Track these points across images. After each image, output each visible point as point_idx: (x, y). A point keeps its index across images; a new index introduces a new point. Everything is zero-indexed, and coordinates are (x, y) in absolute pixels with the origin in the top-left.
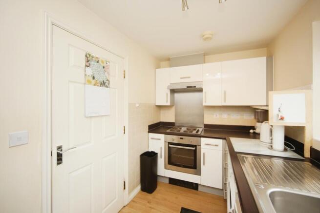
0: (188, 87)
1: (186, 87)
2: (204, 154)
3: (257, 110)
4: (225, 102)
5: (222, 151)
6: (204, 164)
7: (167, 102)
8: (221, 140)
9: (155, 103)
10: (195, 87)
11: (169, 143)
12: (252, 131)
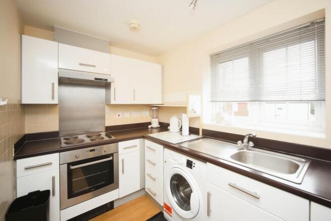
0: (96, 79)
1: (94, 79)
2: (123, 160)
3: (153, 108)
4: (134, 99)
5: (139, 151)
6: (123, 173)
7: (53, 98)
8: (138, 140)
9: (21, 100)
10: (107, 80)
11: (69, 164)
12: (150, 127)
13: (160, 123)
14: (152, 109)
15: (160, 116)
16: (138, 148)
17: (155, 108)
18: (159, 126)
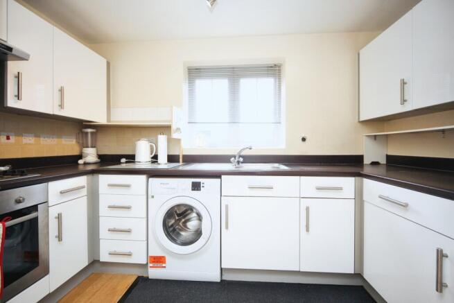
2: (59, 217)
6: (60, 240)
12: (81, 162)
13: (100, 156)
14: (82, 133)
15: (99, 144)
16: (84, 192)
17: (89, 130)
18: (99, 160)
